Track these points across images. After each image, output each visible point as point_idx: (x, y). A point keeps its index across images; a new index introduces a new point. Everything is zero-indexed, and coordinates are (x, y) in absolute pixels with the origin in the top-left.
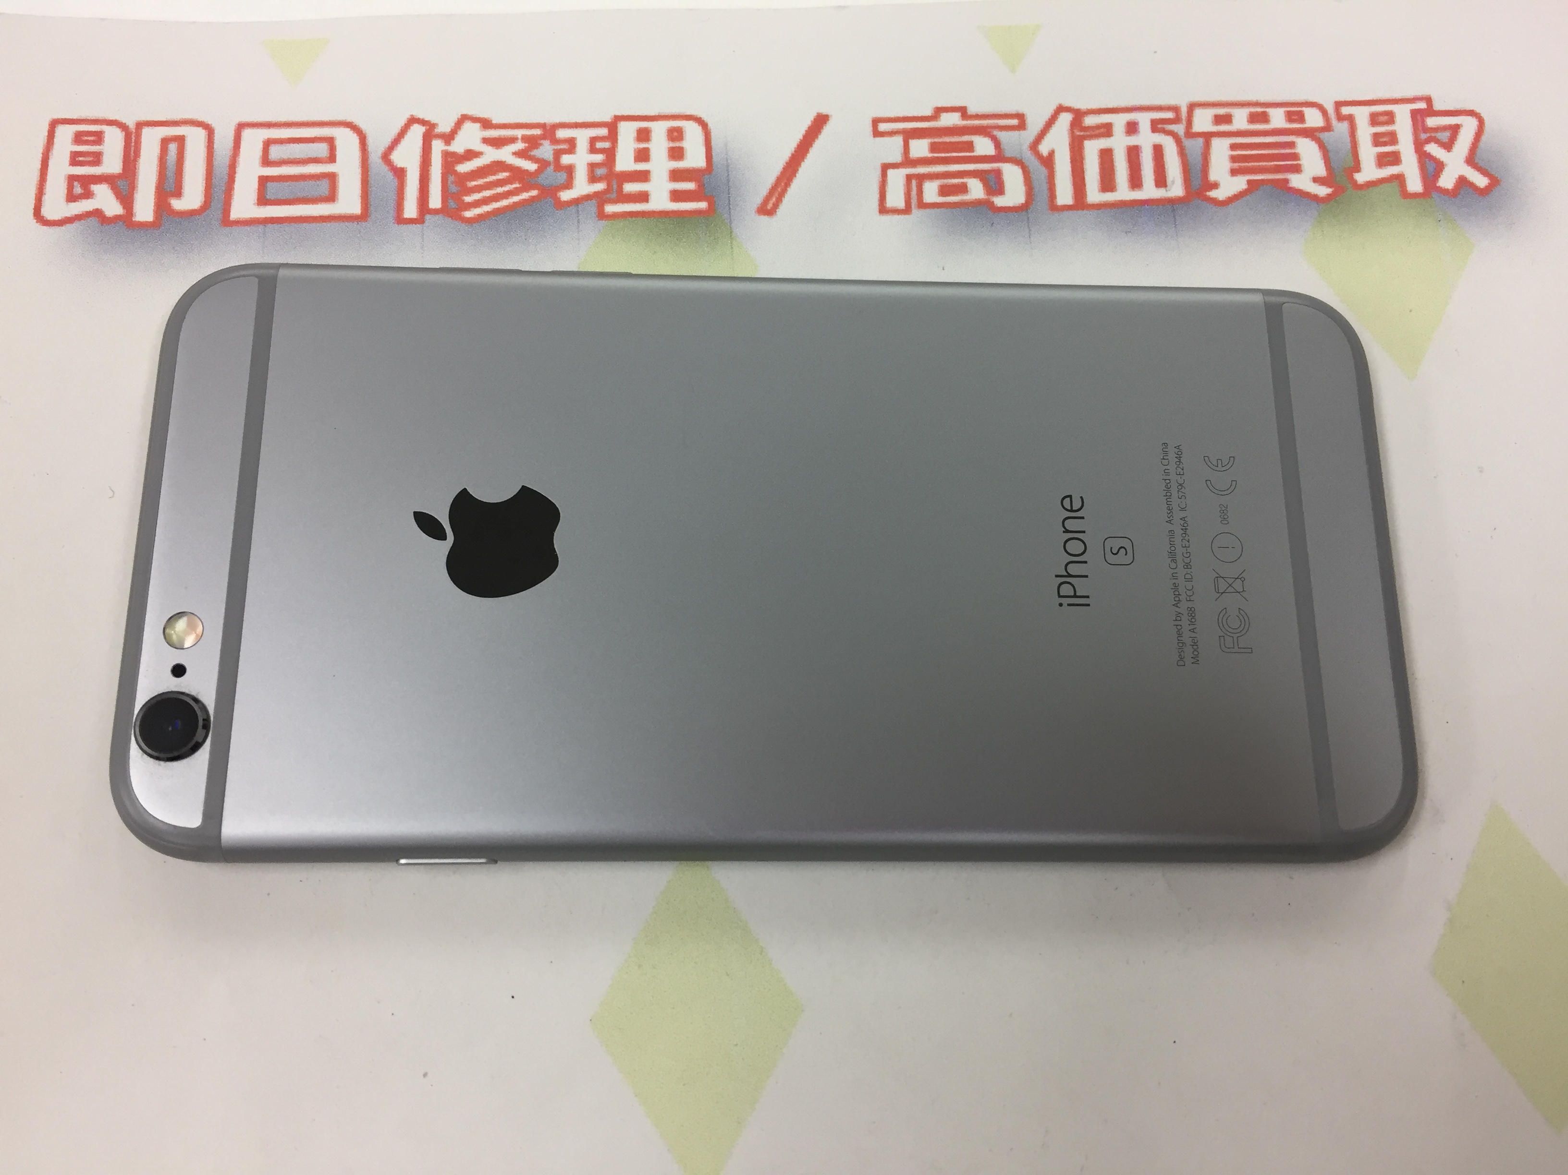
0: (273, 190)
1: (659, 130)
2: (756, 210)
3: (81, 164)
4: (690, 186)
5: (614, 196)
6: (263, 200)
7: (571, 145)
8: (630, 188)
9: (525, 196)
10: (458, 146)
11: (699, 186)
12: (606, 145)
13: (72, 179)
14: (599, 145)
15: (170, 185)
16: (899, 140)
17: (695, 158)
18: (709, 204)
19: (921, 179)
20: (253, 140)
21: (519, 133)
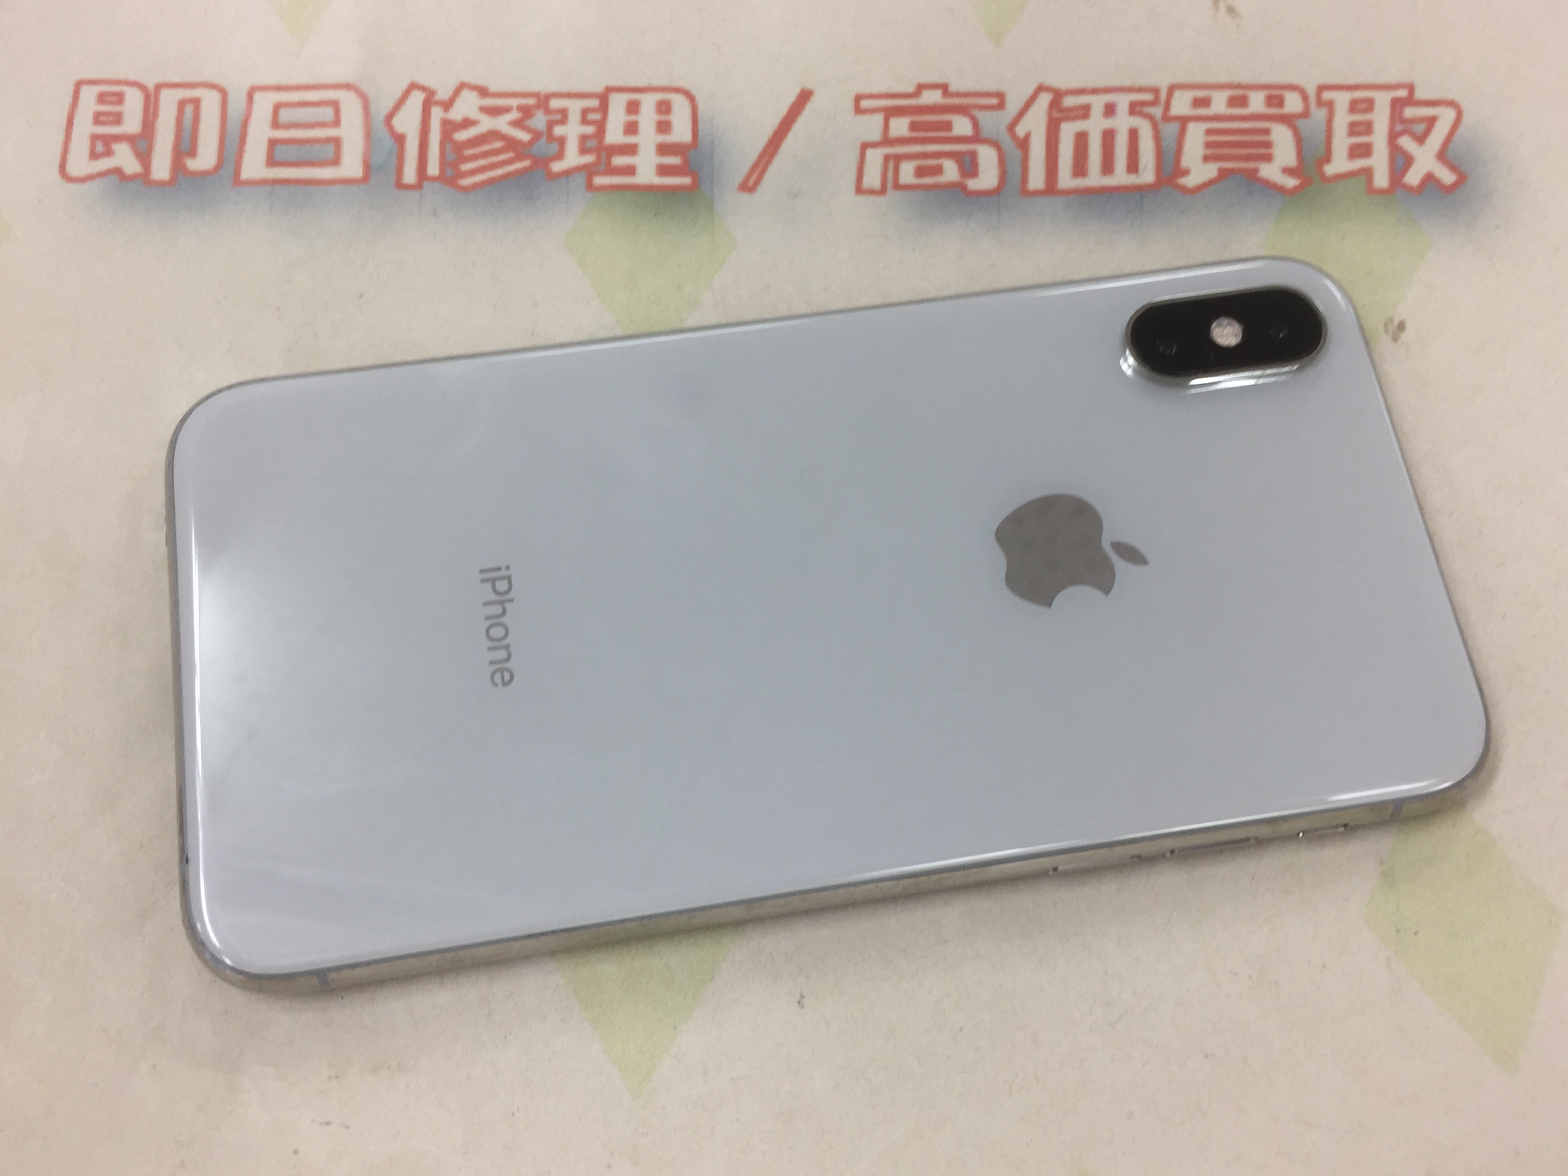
0: (281, 153)
1: (648, 102)
2: (737, 186)
3: (104, 123)
4: (674, 160)
5: (602, 168)
6: (272, 162)
7: (563, 116)
8: (619, 161)
9: (518, 166)
10: (457, 113)
11: (684, 162)
12: (597, 116)
13: (95, 138)
14: (591, 117)
15: (185, 146)
16: (879, 118)
17: (681, 133)
18: (694, 180)
19: (898, 159)
20: (264, 104)
21: (514, 102)
